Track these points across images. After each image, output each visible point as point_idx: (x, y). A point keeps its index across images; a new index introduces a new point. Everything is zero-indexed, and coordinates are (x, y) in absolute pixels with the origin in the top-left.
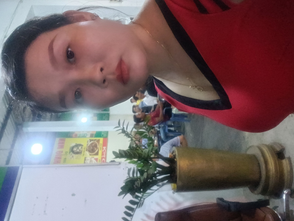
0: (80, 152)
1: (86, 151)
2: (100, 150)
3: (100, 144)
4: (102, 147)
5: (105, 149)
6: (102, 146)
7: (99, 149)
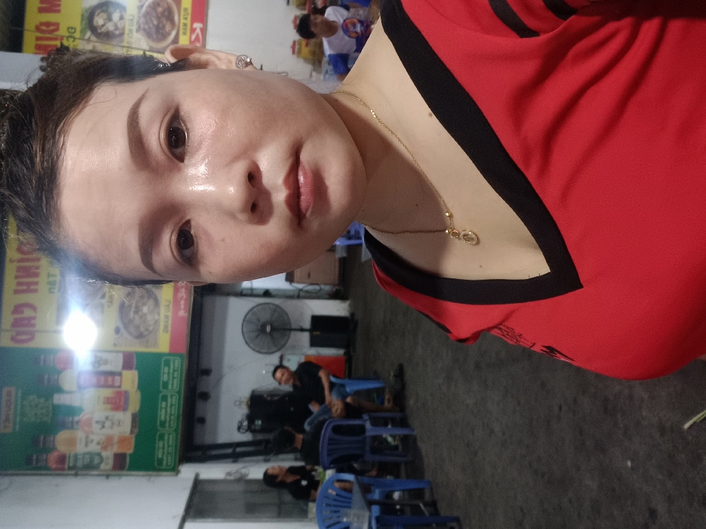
0: (117, 32)
1: (138, 31)
2: (185, 34)
3: (182, 12)
4: (189, 22)
5: (198, 31)
6: (189, 17)
7: (181, 32)
